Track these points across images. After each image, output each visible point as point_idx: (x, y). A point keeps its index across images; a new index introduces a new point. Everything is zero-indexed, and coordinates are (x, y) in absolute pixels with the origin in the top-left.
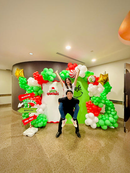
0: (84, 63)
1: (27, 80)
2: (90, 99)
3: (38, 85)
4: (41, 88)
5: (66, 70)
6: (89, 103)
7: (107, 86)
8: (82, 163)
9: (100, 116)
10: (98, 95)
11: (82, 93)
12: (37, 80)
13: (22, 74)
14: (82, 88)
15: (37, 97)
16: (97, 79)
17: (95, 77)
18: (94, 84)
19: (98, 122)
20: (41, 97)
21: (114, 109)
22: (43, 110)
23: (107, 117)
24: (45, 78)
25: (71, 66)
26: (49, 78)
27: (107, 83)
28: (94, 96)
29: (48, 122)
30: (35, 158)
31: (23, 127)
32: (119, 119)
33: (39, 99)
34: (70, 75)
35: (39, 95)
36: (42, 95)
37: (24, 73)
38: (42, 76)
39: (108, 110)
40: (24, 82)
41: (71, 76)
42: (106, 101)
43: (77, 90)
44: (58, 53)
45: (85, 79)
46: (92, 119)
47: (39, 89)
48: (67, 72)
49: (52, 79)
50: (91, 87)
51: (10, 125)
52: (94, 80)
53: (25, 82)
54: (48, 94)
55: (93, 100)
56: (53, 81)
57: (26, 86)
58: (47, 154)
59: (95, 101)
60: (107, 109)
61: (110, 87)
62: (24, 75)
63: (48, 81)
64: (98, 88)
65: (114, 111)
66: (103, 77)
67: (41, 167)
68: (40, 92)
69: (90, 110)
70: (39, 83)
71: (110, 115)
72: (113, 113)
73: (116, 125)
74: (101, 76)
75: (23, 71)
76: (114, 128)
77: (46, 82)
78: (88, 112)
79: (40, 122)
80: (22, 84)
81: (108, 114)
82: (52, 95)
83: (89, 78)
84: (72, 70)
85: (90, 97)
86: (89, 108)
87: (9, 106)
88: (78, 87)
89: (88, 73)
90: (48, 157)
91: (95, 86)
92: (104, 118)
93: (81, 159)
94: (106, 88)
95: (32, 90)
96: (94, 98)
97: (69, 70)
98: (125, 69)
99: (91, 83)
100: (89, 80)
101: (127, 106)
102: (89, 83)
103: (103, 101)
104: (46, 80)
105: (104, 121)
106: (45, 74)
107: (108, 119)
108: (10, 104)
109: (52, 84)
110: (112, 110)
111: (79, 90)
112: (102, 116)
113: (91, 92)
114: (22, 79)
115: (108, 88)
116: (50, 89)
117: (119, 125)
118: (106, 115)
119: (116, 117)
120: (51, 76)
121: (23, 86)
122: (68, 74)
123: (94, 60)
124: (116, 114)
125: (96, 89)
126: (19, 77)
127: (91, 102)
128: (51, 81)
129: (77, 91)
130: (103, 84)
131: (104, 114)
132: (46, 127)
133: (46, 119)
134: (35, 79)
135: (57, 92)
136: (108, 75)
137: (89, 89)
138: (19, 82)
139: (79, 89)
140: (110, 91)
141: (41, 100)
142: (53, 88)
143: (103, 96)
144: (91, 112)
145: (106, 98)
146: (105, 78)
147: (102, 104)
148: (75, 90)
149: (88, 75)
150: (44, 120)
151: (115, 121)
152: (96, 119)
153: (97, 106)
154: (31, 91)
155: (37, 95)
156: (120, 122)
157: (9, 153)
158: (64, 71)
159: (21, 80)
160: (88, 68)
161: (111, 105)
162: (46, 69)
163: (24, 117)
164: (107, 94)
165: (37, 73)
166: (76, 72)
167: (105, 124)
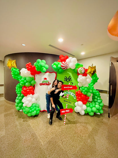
0: (74, 56)
1: (19, 71)
2: (79, 88)
3: (31, 76)
4: (34, 79)
5: (58, 62)
6: (79, 93)
7: (95, 77)
8: (74, 147)
9: (88, 104)
10: (87, 86)
11: (73, 83)
12: (30, 71)
13: (14, 65)
14: (73, 78)
15: (30, 88)
16: (86, 70)
17: (84, 68)
18: (83, 76)
19: (86, 110)
20: (34, 87)
21: (100, 97)
22: (36, 100)
23: (94, 105)
24: (38, 69)
25: (63, 58)
26: (41, 69)
27: (95, 74)
28: (83, 86)
29: (40, 111)
30: (29, 146)
31: (16, 117)
32: (104, 106)
33: (32, 89)
34: (62, 66)
35: (32, 85)
36: (34, 85)
37: (16, 64)
38: (35, 67)
39: (95, 98)
40: (16, 73)
41: (62, 68)
42: (94, 91)
43: (68, 80)
44: (50, 45)
45: (76, 71)
46: (81, 106)
47: (32, 80)
48: (59, 64)
49: (45, 70)
50: (81, 78)
51: (3, 115)
52: (83, 72)
53: (18, 72)
54: (41, 84)
55: (82, 90)
56: (46, 72)
57: (19, 77)
58: (41, 141)
59: (84, 91)
60: (93, 98)
61: (97, 78)
62: (17, 66)
63: (41, 72)
64: (87, 79)
65: (100, 100)
66: (91, 69)
67: (36, 154)
68: (32, 82)
69: (79, 99)
70: (32, 74)
71: (97, 103)
72: (99, 101)
73: (102, 112)
74: (90, 68)
75: (15, 62)
76: (100, 114)
77: (39, 73)
78: (78, 101)
79: (33, 111)
80: (15, 75)
81: (95, 102)
82: (45, 85)
83: (79, 69)
84: (63, 62)
85: (79, 87)
86: (78, 97)
87: (1, 97)
88: (69, 78)
89: (78, 65)
90: (43, 144)
91: (84, 77)
92: (91, 106)
93: (73, 144)
94: (94, 79)
95: (25, 80)
96: (83, 88)
97: (61, 62)
98: (111, 62)
99: (81, 74)
100: (78, 71)
101: (111, 95)
102: (78, 74)
103: (91, 91)
104: (39, 70)
105: (91, 108)
106: (38, 65)
107: (95, 107)
108: (3, 94)
109: (44, 74)
110: (99, 98)
111: (69, 81)
112: (89, 103)
113: (80, 83)
114: (15, 69)
115: (95, 79)
116: (43, 80)
117: (104, 111)
118: (93, 103)
119: (102, 104)
120: (44, 67)
121: (16, 77)
122: (59, 66)
123: (83, 53)
124: (102, 102)
125: (85, 80)
126: (12, 68)
127: (80, 92)
128: (44, 72)
129: (68, 82)
130: (91, 76)
131: (91, 102)
132: (39, 115)
133: (39, 108)
134: (28, 70)
135: (49, 82)
136: (95, 67)
137: (78, 80)
138: (12, 73)
139: (69, 79)
140: (97, 82)
141: (34, 90)
142: (45, 79)
143: (91, 86)
144: (80, 100)
145: (93, 88)
146: (93, 70)
147: (90, 93)
148: (66, 81)
149: (78, 67)
150: (37, 109)
151: (100, 108)
152: (84, 106)
153: (86, 95)
154: (24, 82)
155: (30, 85)
156: (104, 108)
157: (3, 143)
158: (55, 62)
159: (14, 71)
160: (78, 60)
161: (97, 94)
162: (39, 60)
163: (17, 107)
164: (94, 84)
165: (30, 64)
166: (67, 64)
167: (92, 111)
